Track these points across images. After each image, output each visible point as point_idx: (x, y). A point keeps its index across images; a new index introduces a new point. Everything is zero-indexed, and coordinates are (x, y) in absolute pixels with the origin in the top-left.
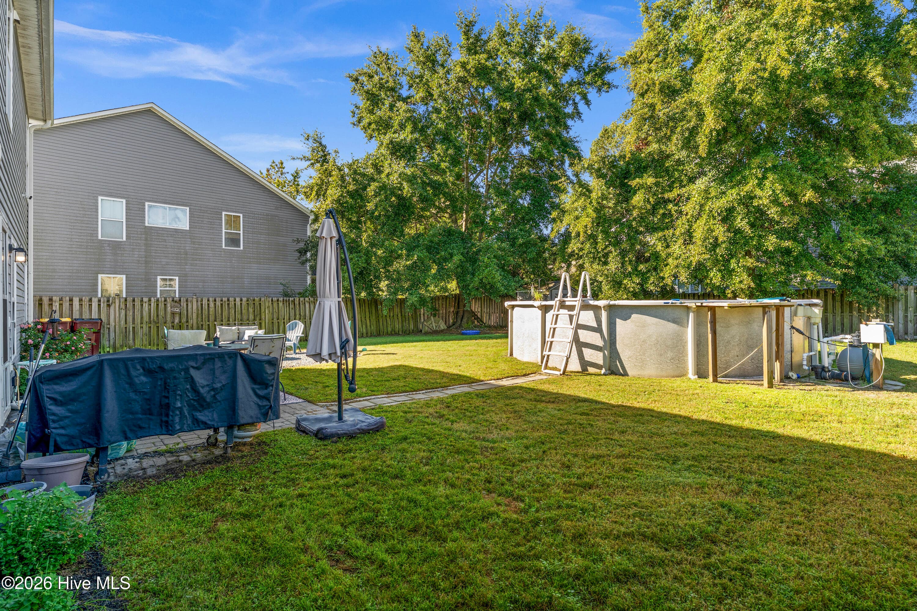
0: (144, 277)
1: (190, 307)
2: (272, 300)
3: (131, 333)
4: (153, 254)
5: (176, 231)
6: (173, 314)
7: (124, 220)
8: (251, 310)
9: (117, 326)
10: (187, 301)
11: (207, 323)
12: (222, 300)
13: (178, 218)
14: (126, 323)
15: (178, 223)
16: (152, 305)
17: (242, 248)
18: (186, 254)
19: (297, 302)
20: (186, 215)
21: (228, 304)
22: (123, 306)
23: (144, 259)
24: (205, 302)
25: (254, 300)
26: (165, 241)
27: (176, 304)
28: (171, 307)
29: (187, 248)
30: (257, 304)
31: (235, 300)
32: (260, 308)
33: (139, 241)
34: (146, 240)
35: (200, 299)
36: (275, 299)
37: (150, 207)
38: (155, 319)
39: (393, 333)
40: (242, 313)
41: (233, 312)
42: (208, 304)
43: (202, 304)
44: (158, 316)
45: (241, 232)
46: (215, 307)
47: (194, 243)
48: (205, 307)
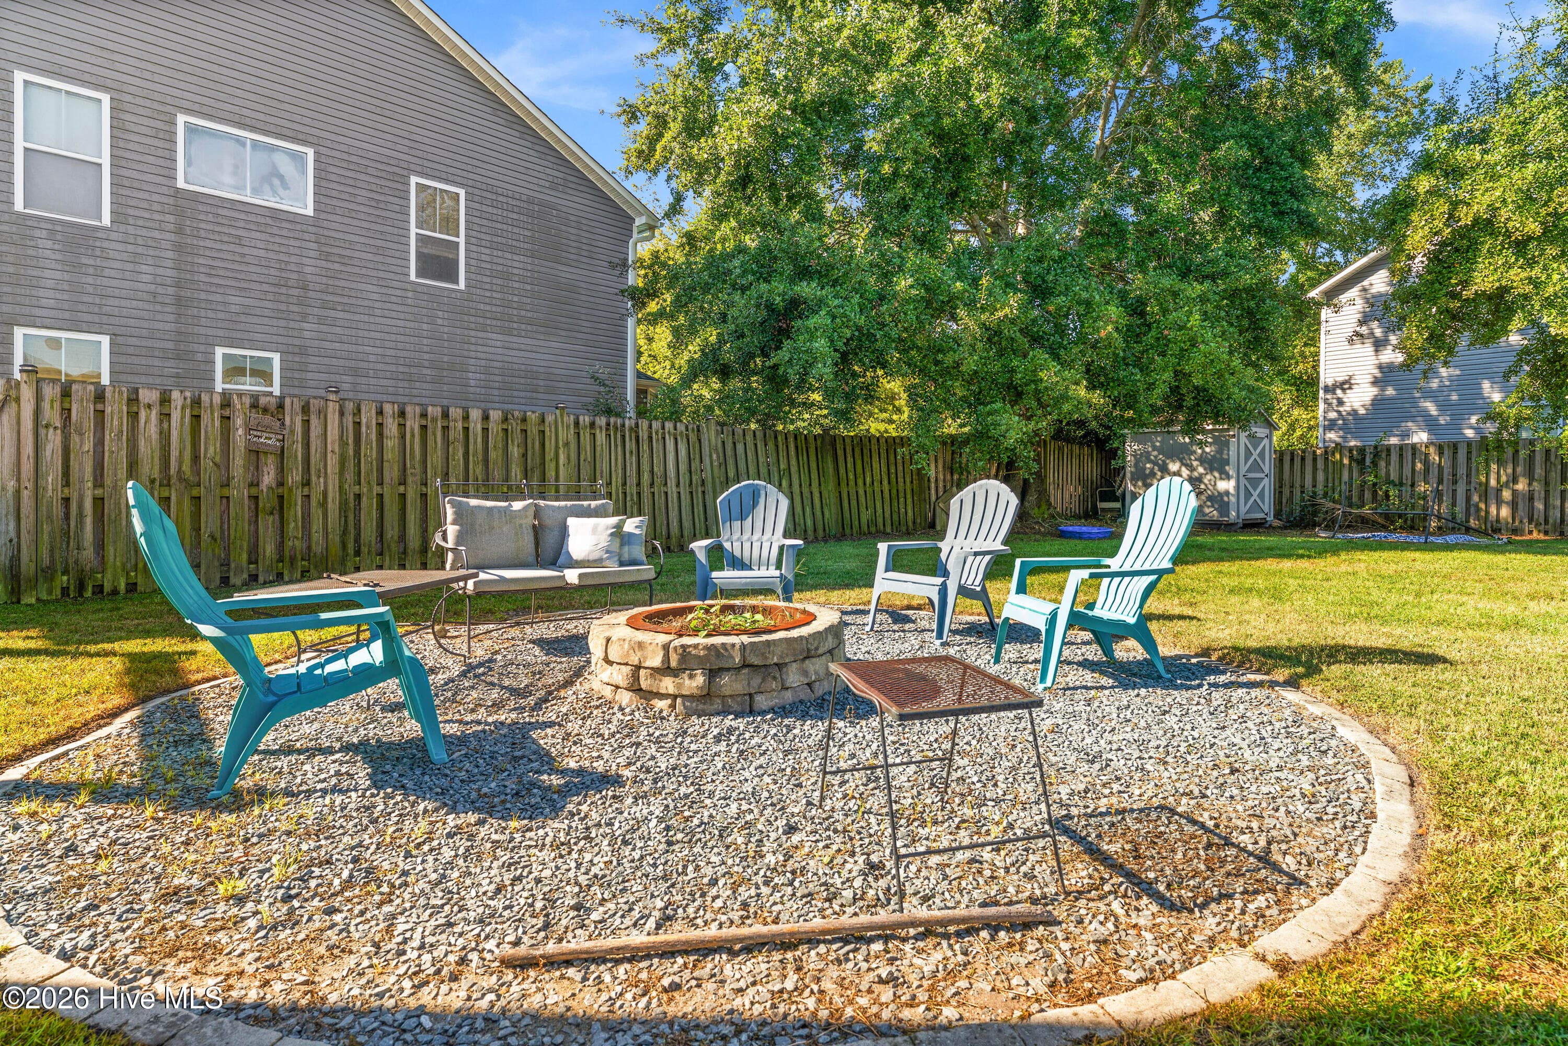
0: (170, 345)
1: (315, 430)
2: (577, 424)
3: (89, 521)
4: (203, 278)
5: (275, 214)
6: (255, 454)
7: (106, 161)
8: (515, 451)
9: (25, 494)
10: (306, 409)
11: (376, 489)
12: (424, 415)
13: (281, 177)
14: (67, 484)
15: (281, 191)
16: (176, 416)
17: (462, 285)
18: (304, 288)
19: (644, 434)
20: (304, 172)
21: (445, 428)
22: (52, 414)
23: (171, 291)
24: (368, 416)
25: (524, 420)
26: (239, 241)
27: (267, 419)
28: (249, 430)
29: (308, 270)
30: (533, 431)
31: (466, 418)
32: (543, 445)
33: (156, 234)
34: (179, 231)
35: (350, 406)
36: (585, 419)
37: (191, 129)
38: (186, 467)
39: (873, 529)
40: (486, 460)
41: (460, 454)
42: (380, 425)
43: (358, 424)
44: (196, 458)
45: (462, 240)
46: (403, 437)
47: (327, 257)
48: (369, 433)
